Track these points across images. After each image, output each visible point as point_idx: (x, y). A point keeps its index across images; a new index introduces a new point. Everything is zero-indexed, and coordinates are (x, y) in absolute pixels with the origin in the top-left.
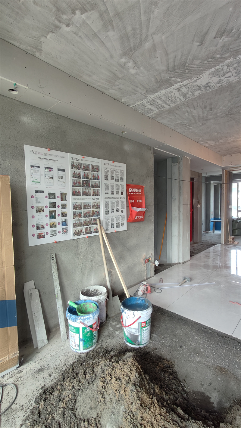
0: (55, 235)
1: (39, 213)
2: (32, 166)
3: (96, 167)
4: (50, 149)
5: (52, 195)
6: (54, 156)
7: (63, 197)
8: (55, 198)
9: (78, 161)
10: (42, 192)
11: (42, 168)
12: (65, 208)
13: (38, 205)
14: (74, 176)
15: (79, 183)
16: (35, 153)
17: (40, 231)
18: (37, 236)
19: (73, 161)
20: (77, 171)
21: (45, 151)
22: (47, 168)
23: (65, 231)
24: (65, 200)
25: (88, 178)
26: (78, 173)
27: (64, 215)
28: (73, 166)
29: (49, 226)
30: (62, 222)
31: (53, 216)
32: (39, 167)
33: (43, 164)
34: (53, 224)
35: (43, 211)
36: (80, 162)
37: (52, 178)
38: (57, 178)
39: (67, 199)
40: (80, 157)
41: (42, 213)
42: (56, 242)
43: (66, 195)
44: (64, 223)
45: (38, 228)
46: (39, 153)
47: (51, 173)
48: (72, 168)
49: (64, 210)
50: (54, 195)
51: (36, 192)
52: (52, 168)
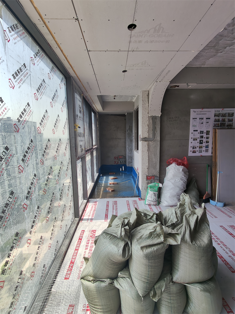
0: (201, 152)
1: (194, 141)
2: (193, 119)
3: (231, 114)
4: (203, 108)
5: (202, 132)
6: (205, 111)
7: (208, 133)
8: (203, 134)
9: (219, 112)
10: (197, 131)
11: (198, 119)
12: (208, 139)
13: (194, 137)
14: (215, 121)
15: (218, 124)
16: (195, 112)
17: (194, 150)
18: (193, 152)
19: (216, 112)
20: (217, 118)
21: (201, 110)
22: (201, 118)
23: (207, 151)
24: (209, 135)
25: (225, 121)
26: (218, 119)
27: (207, 142)
28: (215, 116)
29: (199, 147)
30: (206, 146)
31: (201, 142)
32: (196, 118)
33: (198, 117)
34: (201, 147)
35: (197, 140)
36: (221, 112)
37: (203, 123)
38: (205, 123)
39: (210, 134)
40: (220, 110)
41: (196, 141)
42: (202, 156)
43: (209, 131)
44: (207, 147)
45: (193, 148)
46: (197, 112)
47: (202, 121)
48: (214, 117)
49: (207, 140)
50: (203, 132)
51: (194, 131)
52: (203, 118)
